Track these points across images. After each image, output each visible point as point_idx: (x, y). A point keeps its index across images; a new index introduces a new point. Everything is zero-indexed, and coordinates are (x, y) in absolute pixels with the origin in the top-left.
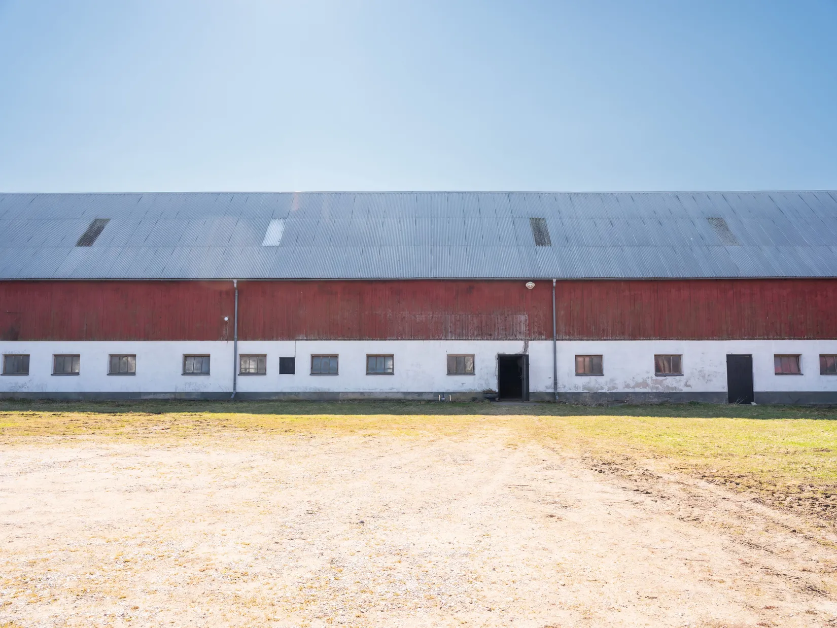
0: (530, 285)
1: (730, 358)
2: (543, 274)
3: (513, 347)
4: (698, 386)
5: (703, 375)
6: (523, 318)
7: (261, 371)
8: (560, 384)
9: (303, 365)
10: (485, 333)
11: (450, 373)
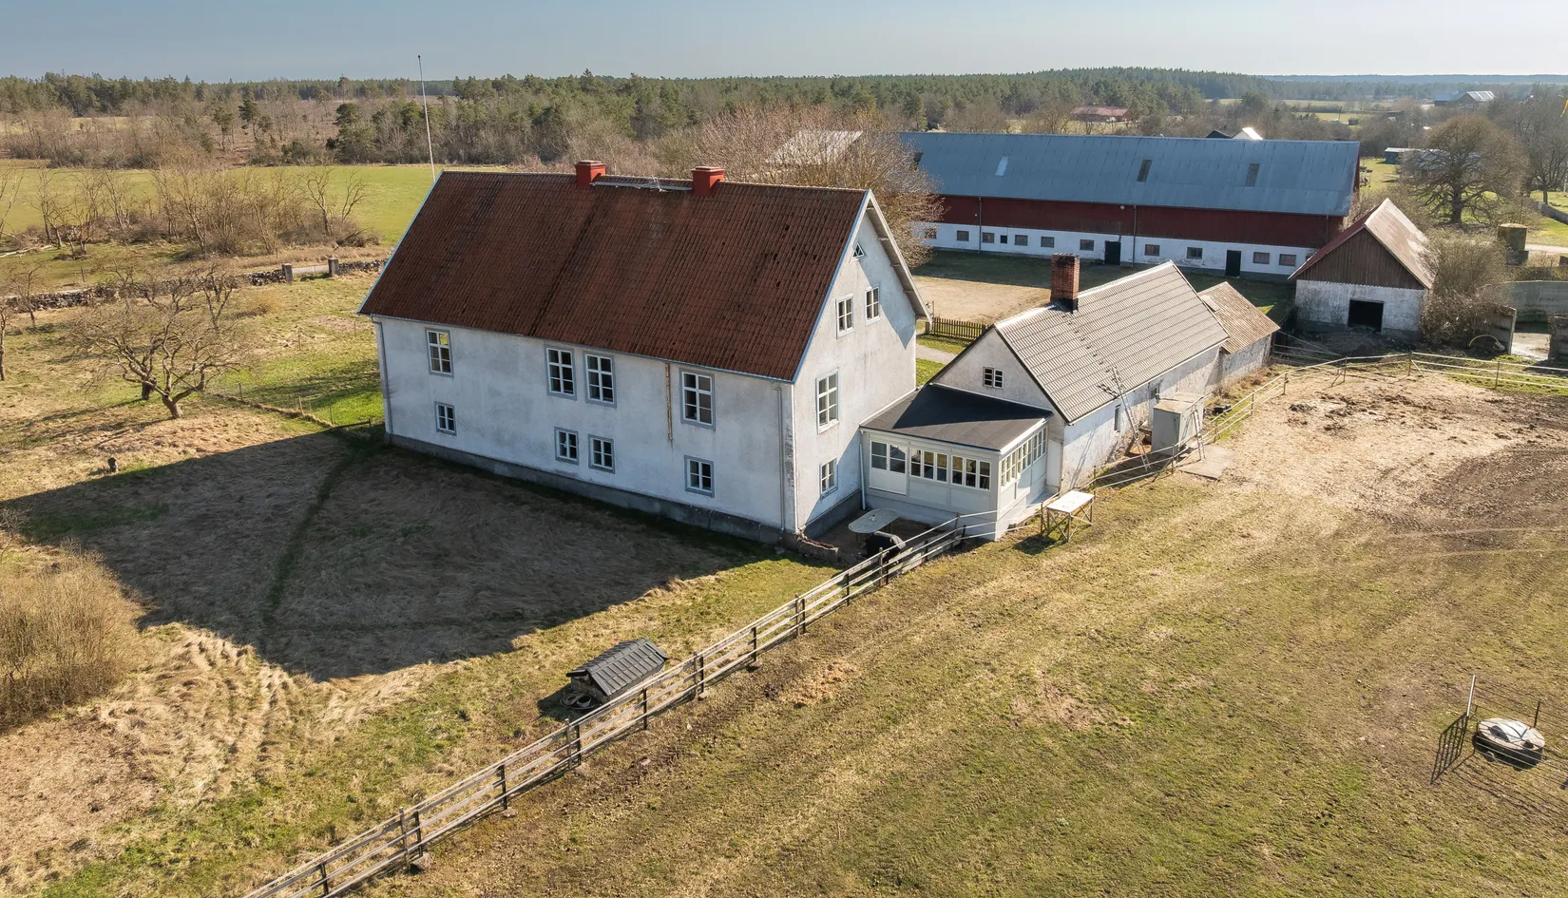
0: (1122, 208)
1: (1229, 253)
2: (1130, 202)
3: (1114, 238)
4: (1209, 266)
5: (1213, 260)
6: (1119, 223)
7: (992, 241)
8: (1136, 258)
9: (1011, 240)
10: (1099, 230)
11: (1081, 248)
